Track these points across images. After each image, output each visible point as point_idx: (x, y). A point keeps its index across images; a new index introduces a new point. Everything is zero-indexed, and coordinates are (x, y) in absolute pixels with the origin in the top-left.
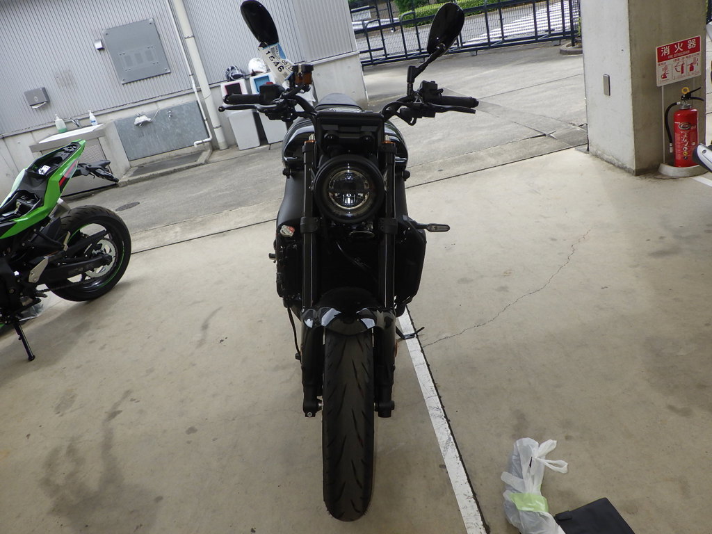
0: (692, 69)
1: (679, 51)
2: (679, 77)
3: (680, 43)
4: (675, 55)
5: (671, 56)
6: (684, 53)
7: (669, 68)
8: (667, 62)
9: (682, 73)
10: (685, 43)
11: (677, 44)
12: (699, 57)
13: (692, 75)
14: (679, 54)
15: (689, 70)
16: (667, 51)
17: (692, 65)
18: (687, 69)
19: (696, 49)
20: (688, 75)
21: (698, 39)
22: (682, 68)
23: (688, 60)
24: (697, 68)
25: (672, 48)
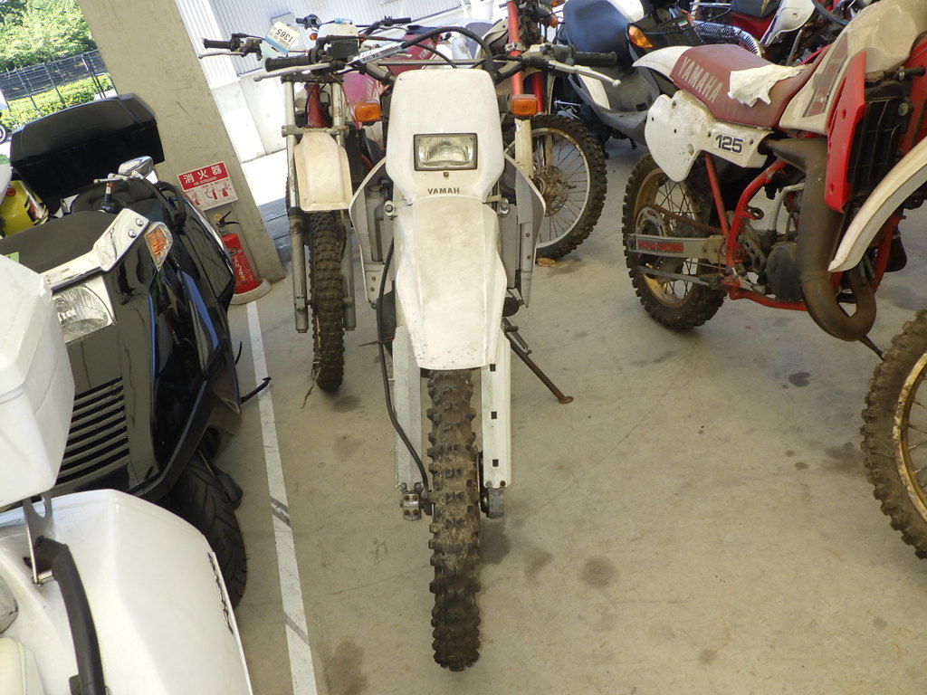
0: (225, 194)
1: (204, 178)
2: (213, 204)
3: (203, 170)
4: (201, 182)
5: (197, 183)
6: (211, 179)
7: (199, 195)
8: (194, 189)
9: (216, 198)
10: (209, 170)
11: (199, 171)
12: (230, 182)
13: (227, 201)
14: (206, 181)
15: (222, 195)
16: (190, 178)
17: (223, 190)
18: (219, 195)
19: (223, 175)
20: (222, 201)
21: (221, 165)
22: (214, 194)
23: (219, 186)
24: (232, 194)
25: (195, 174)
